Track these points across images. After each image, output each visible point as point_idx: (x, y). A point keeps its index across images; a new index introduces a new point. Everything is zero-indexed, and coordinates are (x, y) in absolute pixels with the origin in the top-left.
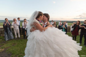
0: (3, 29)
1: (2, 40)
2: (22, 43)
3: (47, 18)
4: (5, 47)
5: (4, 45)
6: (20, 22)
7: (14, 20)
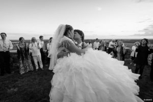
0: (16, 55)
1: (15, 72)
2: (46, 79)
3: (81, 35)
4: (20, 85)
5: (17, 81)
6: (43, 42)
7: (33, 40)
